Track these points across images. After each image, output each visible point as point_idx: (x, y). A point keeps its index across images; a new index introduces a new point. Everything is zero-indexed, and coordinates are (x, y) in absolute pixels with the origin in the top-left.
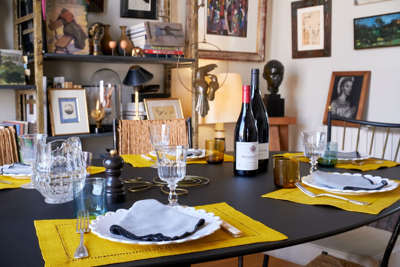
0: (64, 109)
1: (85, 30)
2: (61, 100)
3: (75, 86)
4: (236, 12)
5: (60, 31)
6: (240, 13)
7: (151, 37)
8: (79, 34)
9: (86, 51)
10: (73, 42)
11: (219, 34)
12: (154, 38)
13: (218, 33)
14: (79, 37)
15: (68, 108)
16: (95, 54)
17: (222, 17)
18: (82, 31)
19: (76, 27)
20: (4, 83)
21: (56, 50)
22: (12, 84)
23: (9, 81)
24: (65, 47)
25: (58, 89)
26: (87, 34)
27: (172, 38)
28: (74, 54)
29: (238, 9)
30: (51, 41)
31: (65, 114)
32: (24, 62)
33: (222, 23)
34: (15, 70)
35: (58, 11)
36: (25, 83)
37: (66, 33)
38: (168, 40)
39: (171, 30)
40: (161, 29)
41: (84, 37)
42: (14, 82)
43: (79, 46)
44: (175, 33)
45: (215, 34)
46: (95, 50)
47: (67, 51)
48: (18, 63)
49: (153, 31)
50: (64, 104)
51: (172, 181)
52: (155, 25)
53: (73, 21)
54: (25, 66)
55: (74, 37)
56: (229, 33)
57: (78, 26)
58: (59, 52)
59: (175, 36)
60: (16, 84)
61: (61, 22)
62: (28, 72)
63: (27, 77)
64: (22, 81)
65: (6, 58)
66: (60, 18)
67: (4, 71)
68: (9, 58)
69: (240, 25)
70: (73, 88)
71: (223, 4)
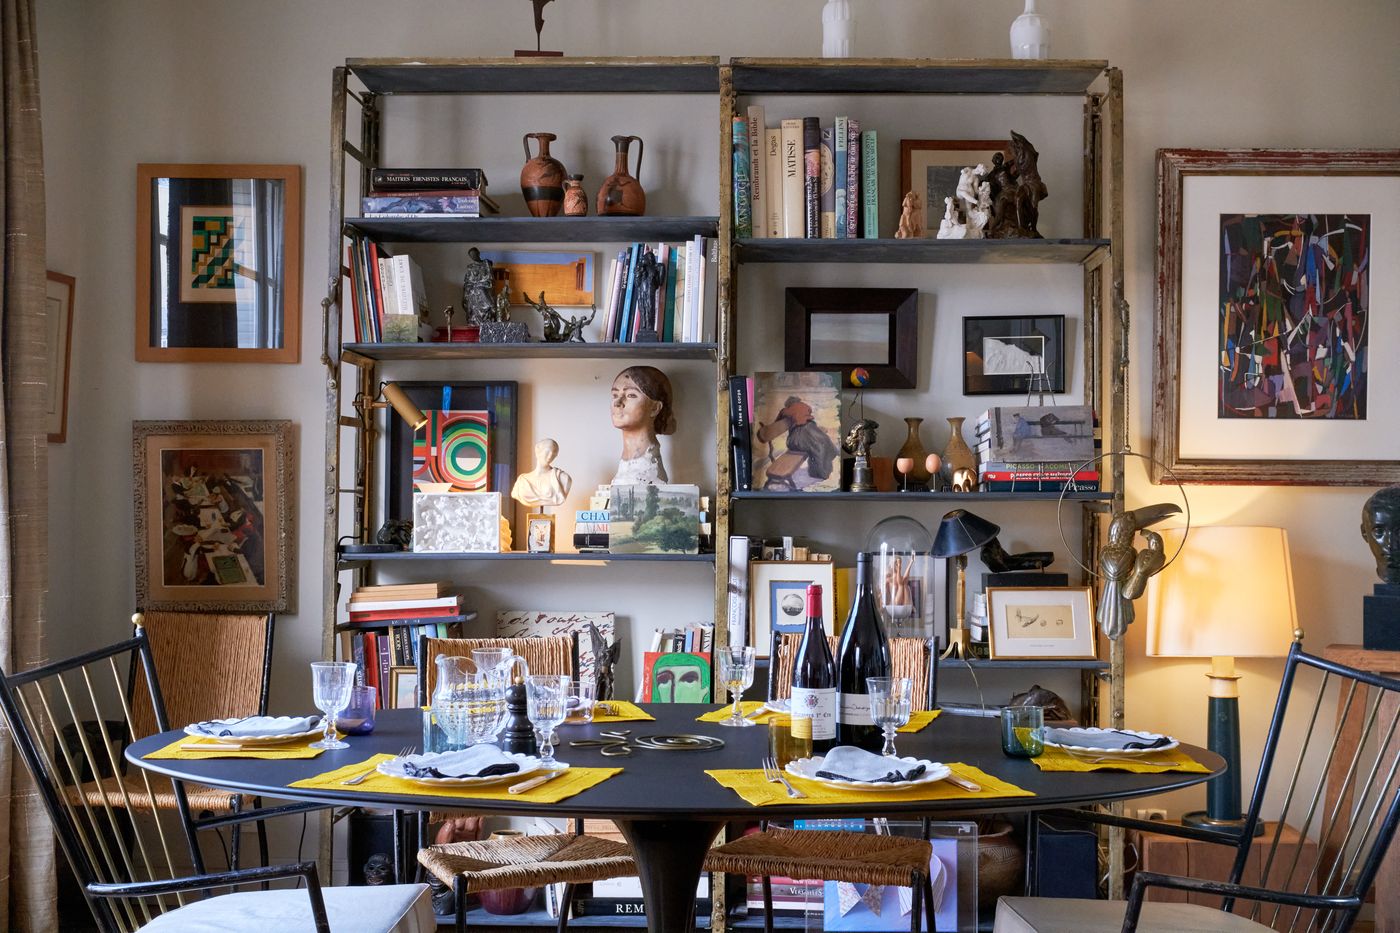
0: (780, 604)
1: (835, 438)
2: (774, 585)
3: (815, 557)
4: (1322, 352)
5: (780, 444)
6: (1336, 353)
7: (1000, 444)
8: (821, 447)
9: (834, 481)
10: (805, 464)
11: (1265, 416)
12: (1009, 444)
13: (1258, 412)
14: (821, 454)
15: (791, 603)
16: (856, 489)
17: (1272, 370)
18: (827, 441)
19: (814, 434)
20: (655, 549)
21: (767, 484)
22: (671, 552)
23: (666, 547)
24: (789, 477)
25: (775, 562)
26: (838, 447)
27: (1059, 441)
28: (806, 490)
29: (1329, 342)
30: (761, 464)
31: (781, 614)
32: (702, 509)
33: (1272, 386)
34: (681, 525)
35: (780, 402)
36: (696, 551)
37: (793, 447)
38: (1047, 449)
39: (1058, 422)
40: (1030, 423)
41: (830, 452)
42: (676, 548)
43: (818, 472)
44: (1069, 429)
45: (1250, 415)
46: (858, 479)
47: (792, 484)
48: (688, 512)
49: (1009, 428)
50: (781, 593)
51: (548, 724)
52: (1017, 415)
53: (810, 421)
54: (703, 516)
55: (810, 455)
56: (1300, 411)
57: (819, 430)
58: (773, 487)
59: (1068, 438)
60: (680, 552)
61: (783, 424)
62: (707, 528)
63: (703, 537)
64: (691, 547)
65: (668, 502)
66: (781, 417)
67: (659, 528)
68: (674, 501)
69: (1339, 386)
70: (808, 561)
71: (1276, 333)
